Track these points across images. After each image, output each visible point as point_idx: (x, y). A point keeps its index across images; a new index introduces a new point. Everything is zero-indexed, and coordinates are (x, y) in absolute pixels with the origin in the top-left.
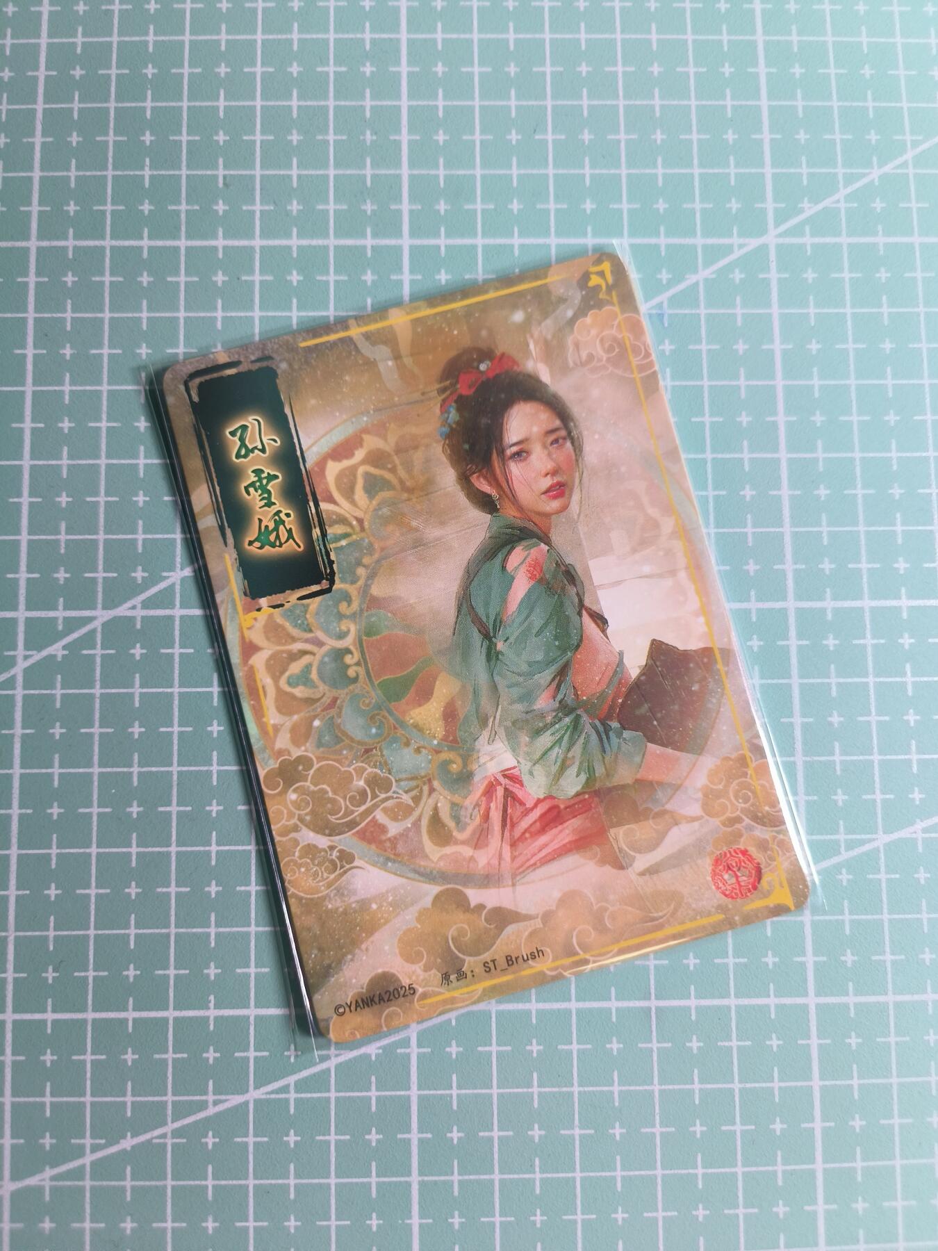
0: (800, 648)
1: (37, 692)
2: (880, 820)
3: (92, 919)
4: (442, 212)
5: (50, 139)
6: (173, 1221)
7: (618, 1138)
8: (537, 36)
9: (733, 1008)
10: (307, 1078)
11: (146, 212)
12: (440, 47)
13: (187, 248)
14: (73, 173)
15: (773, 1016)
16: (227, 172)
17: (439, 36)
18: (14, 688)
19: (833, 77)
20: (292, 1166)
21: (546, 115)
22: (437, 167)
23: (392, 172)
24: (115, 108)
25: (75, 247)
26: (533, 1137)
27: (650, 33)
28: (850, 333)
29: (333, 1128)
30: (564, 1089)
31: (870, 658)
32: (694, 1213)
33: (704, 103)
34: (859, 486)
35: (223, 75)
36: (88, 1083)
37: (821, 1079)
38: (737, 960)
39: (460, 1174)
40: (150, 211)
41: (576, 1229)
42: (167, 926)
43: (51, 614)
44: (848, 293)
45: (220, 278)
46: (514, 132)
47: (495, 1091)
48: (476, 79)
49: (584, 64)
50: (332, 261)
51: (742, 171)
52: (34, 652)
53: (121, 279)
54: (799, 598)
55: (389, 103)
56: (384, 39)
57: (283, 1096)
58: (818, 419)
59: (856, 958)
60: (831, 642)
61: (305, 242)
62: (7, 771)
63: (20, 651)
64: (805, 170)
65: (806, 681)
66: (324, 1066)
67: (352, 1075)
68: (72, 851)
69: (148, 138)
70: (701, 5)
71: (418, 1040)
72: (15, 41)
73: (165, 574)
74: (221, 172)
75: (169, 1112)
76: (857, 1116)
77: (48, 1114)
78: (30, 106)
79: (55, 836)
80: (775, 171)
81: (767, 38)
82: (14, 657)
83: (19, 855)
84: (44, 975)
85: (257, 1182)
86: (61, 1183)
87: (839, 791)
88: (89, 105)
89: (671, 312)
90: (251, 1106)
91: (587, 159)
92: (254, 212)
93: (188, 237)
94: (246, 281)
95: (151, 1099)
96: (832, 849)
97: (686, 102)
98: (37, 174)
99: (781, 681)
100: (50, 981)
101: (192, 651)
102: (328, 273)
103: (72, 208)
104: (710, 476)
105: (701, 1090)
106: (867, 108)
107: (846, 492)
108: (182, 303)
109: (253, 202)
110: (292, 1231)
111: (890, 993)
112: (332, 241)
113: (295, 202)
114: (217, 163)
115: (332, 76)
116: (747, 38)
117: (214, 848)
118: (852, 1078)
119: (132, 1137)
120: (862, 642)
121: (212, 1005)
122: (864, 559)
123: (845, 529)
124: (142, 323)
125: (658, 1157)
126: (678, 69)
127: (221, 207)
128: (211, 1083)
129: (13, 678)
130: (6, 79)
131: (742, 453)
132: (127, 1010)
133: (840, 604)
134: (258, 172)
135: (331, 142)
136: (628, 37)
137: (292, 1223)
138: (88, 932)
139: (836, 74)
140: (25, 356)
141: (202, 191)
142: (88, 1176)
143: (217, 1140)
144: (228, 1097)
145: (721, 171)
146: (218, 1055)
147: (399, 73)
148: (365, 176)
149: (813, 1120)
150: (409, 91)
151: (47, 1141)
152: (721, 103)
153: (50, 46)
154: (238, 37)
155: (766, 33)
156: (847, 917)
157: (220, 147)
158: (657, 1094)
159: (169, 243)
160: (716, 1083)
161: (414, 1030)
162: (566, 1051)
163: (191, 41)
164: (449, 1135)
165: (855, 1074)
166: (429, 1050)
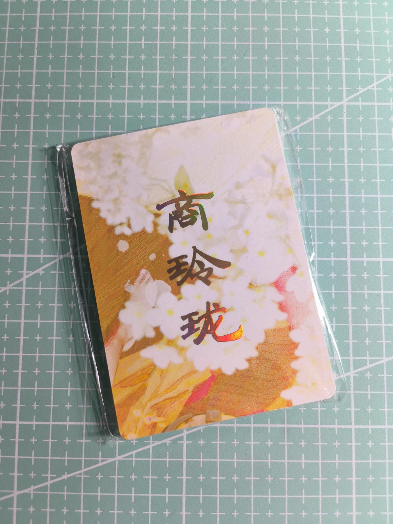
0: (352, 277)
1: (31, 288)
2: (384, 351)
3: (53, 383)
4: (204, 89)
5: (41, 56)
6: (83, 510)
7: (270, 481)
8: (246, 14)
9: (320, 429)
10: (140, 452)
11: (80, 88)
12: (205, 19)
13: (97, 103)
14: (50, 71)
15: (336, 433)
16: (114, 72)
17: (205, 14)
18: (22, 287)
19: (372, 34)
20: (133, 488)
21: (249, 48)
22: (203, 71)
23: (184, 72)
24: (68, 43)
25: (50, 102)
26: (234, 480)
27: (295, 14)
28: (377, 143)
29: (150, 473)
30: (248, 460)
31: (382, 283)
32: (301, 514)
33: (317, 44)
34: (379, 209)
35: (113, 30)
36: (50, 451)
37: (356, 460)
38: (322, 409)
39: (203, 494)
40: (82, 87)
41: (251, 518)
42: (84, 387)
43: (38, 256)
44: (377, 126)
45: (110, 116)
46: (235, 55)
47: (218, 460)
48: (220, 32)
49: (266, 27)
50: (157, 110)
51: (333, 73)
52: (31, 272)
53: (69, 116)
54: (352, 256)
55: (183, 43)
56: (181, 15)
57: (130, 459)
58: (362, 180)
59: (372, 409)
60: (365, 275)
61: (146, 102)
62: (18, 321)
63: (25, 271)
64: (360, 74)
65: (354, 292)
66: (147, 447)
67: (159, 451)
68: (45, 355)
69: (81, 56)
70: (316, 2)
71: (187, 438)
72: (26, 14)
75: (83, 464)
77: (33, 463)
78: (32, 42)
79: (38, 348)
80: (347, 74)
81: (345, 17)
82: (23, 273)
83: (23, 356)
84: (32, 406)
85: (119, 494)
86: (38, 492)
87: (367, 339)
88: (57, 42)
89: (300, 133)
90: (117, 463)
91: (266, 68)
92: (125, 88)
93: (97, 99)
94: (121, 118)
95: (75, 458)
96: (364, 363)
97: (309, 44)
98: (35, 71)
99: (343, 292)
100: (35, 408)
102: (156, 115)
103: (49, 86)
104: (315, 204)
105: (305, 462)
106: (387, 48)
107: (373, 212)
108: (94, 126)
109: (125, 84)
110: (133, 515)
111: (386, 424)
112: (158, 101)
113: (142, 84)
114: (110, 67)
115: (159, 30)
116: (336, 16)
118: (369, 460)
119: (67, 474)
120: (379, 275)
122: (380, 241)
123: (373, 227)
124: (77, 135)
125: (286, 490)
126: (306, 30)
127: (111, 86)
128: (100, 453)
129: (22, 282)
130: (22, 30)
131: (329, 194)
132: (66, 421)
133: (369, 259)
134: (127, 72)
135: (158, 59)
136: (285, 15)
137: (133, 512)
138: (51, 389)
139: (374, 33)
140: (29, 148)
141: (103, 79)
142: (49, 490)
143: (102, 476)
144: (107, 459)
145: (324, 73)
146: (103, 441)
147: (187, 30)
148: (172, 74)
149: (352, 477)
150: (191, 38)
151: (32, 475)
152: (324, 44)
153: (40, 16)
154: (120, 14)
155: (344, 14)
156: (369, 392)
157: (111, 61)
158: (286, 464)
159: (89, 101)
160: (312, 460)
161: (185, 433)
162: (249, 444)
163: (100, 15)
164: (199, 478)
165: (370, 458)
166: (191, 442)
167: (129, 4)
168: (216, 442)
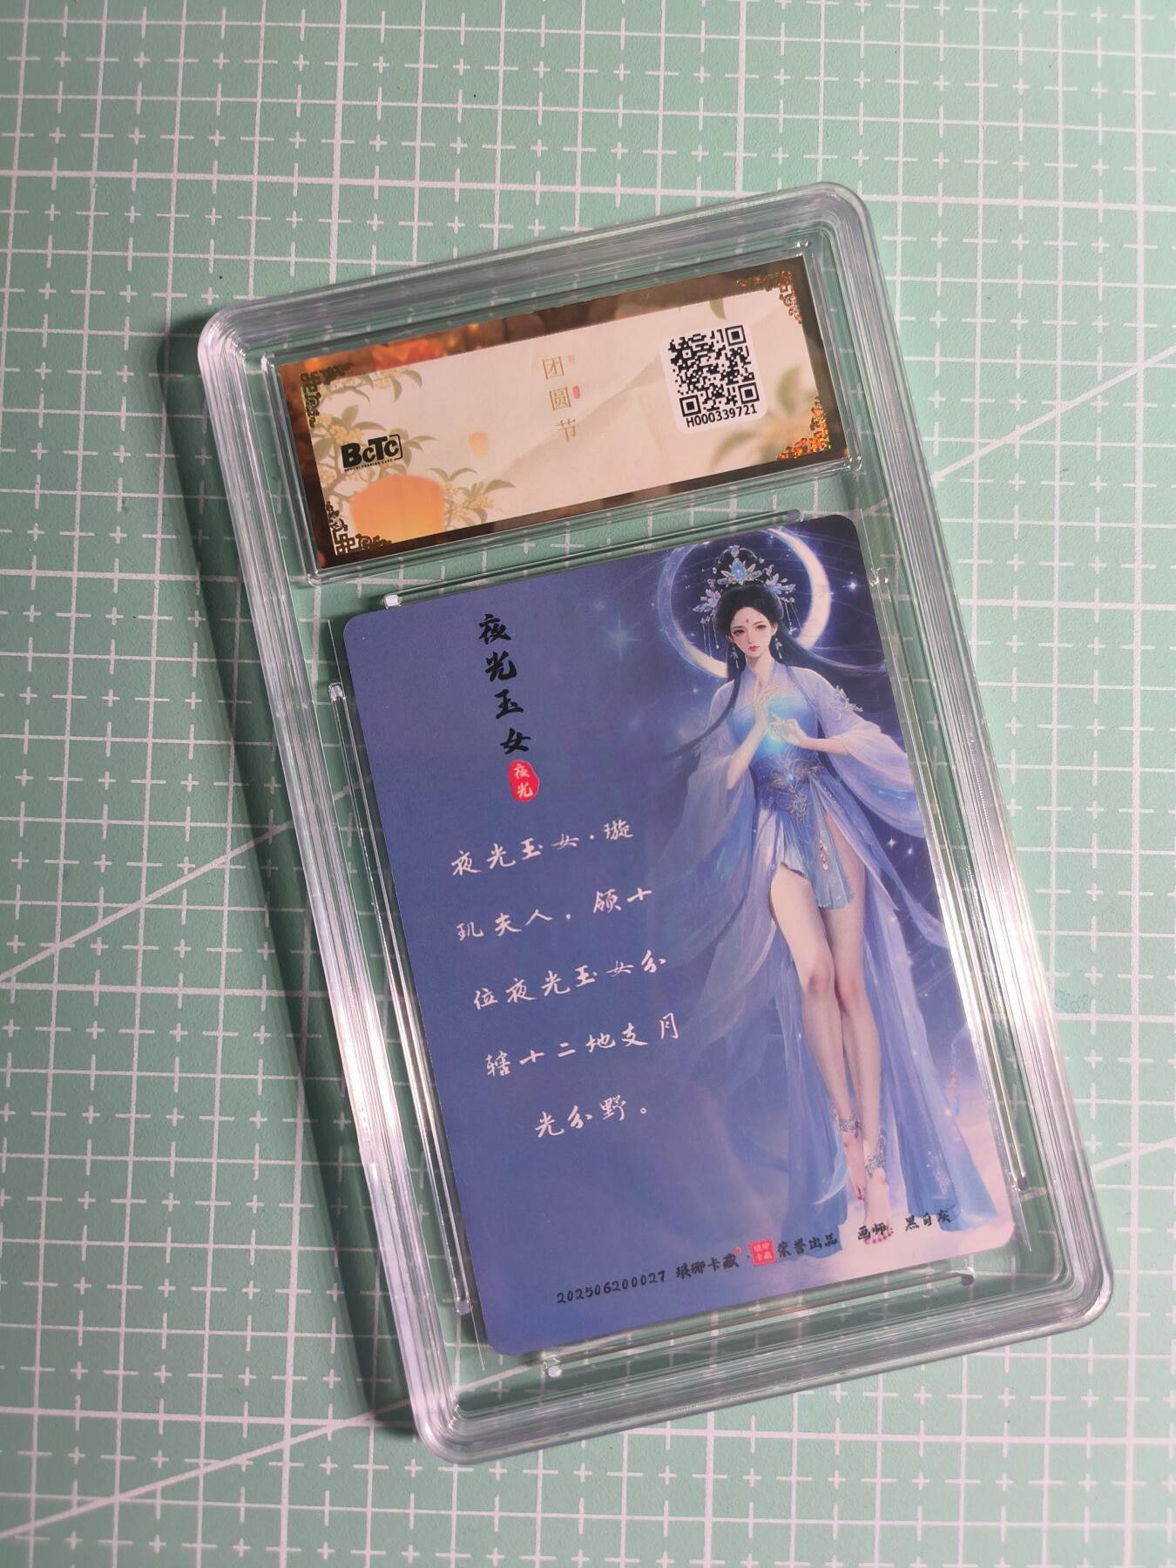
9: (626, 1437)
10: (174, 1485)
11: (36, 538)
13: (79, 579)
15: (668, 1448)
16: (126, 495)
26: (407, 1558)
29: (199, 1536)
30: (443, 1512)
35: (124, 379)
37: (714, 1516)
40: (40, 536)
42: (34, 1321)
45: (114, 616)
47: (369, 1510)
50: (238, 601)
57: (149, 1501)
61: (209, 578)
66: (193, 1474)
67: (221, 1484)
69: (39, 451)
71: (291, 1453)
73: (43, 945)
74: (120, 494)
75: (33, 1509)
76: (750, 1556)
90: (116, 1510)
92: (154, 540)
93: (79, 570)
94: (143, 620)
95: (12, 1495)
101: (69, 1029)
102: (233, 614)
105: (586, 1520)
108: (72, 642)
109: (153, 530)
111: (795, 1429)
114: (117, 483)
117: (85, 1243)
118: (748, 1516)
121: (78, 1405)
124: (27, 663)
127: (118, 535)
128: (75, 1484)
141: (97, 514)
143: (80, 1541)
144: (92, 1499)
146: (83, 1456)
149: (702, 1557)
157: (120, 465)
158: (539, 1522)
159: (59, 574)
160: (604, 1513)
161: (288, 1442)
162: (446, 1473)
163: (90, 336)
164: (319, 1550)
165: (751, 1512)
166: (303, 1465)
167: (169, 305)
168: (364, 1467)
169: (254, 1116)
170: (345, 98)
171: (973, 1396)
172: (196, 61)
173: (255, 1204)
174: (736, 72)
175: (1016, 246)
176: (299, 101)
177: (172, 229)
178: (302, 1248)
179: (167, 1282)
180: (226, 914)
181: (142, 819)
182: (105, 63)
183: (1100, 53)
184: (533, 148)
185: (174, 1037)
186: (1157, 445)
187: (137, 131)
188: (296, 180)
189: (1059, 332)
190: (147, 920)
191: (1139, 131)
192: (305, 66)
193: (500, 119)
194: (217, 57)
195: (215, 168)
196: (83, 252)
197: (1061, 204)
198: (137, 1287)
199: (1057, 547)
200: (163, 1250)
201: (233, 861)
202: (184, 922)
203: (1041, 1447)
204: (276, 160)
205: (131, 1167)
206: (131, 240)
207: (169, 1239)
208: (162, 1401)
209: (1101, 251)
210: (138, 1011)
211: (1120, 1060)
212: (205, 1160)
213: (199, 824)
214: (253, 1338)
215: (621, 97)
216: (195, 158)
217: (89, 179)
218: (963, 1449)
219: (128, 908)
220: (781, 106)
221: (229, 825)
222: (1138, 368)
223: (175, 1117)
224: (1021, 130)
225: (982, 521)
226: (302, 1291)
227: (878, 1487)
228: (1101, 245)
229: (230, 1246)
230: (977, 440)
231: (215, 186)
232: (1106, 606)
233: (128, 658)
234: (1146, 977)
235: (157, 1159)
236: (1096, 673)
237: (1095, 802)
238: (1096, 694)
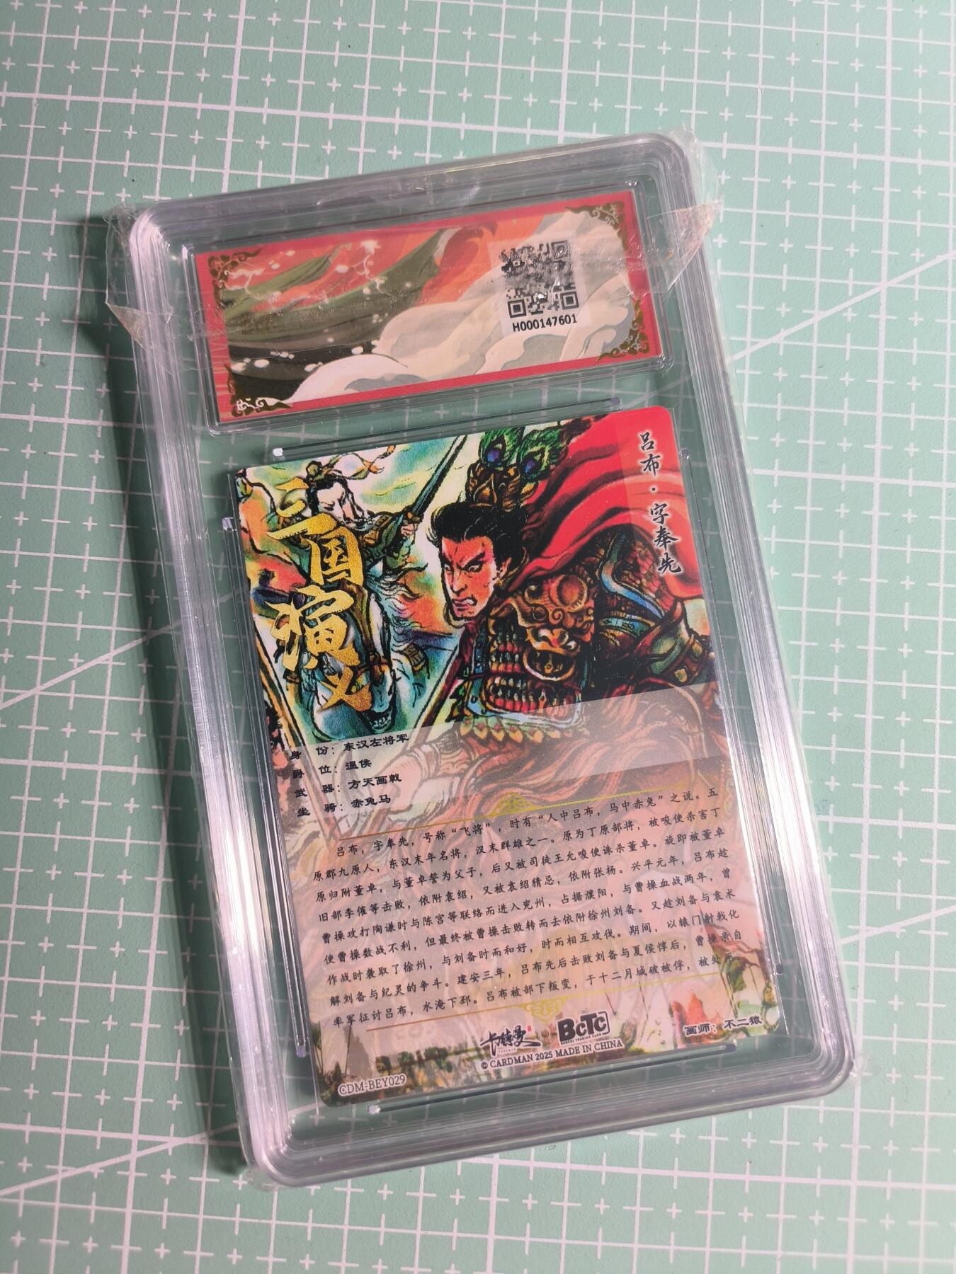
7: (307, 1268)
10: (36, 1187)
15: (459, 1173)
16: (44, 352)
26: (231, 1260)
29: (55, 1234)
30: (264, 1221)
35: (50, 260)
37: (496, 1233)
45: (28, 451)
47: (201, 1217)
50: (133, 443)
57: (14, 1201)
61: (109, 425)
64: (580, 389)
66: (52, 1178)
67: (76, 1189)
71: (137, 1165)
74: (39, 352)
92: (66, 391)
94: (52, 456)
102: (128, 454)
105: (386, 1233)
109: (66, 382)
113: (104, 386)
114: (37, 343)
118: (525, 1235)
127: (35, 385)
134: (73, 355)
141: (18, 367)
154: (67, 224)
157: (40, 328)
158: (346, 1233)
160: (401, 1228)
161: (134, 1155)
163: (23, 223)
164: (157, 1250)
165: (528, 1232)
166: (146, 1175)
167: (89, 201)
168: (198, 1179)
169: (121, 874)
170: (243, 43)
171: (721, 1139)
172: (124, 10)
173: (117, 949)
174: (562, 37)
175: (785, 184)
176: (206, 45)
177: (96, 140)
178: (156, 989)
179: (39, 1013)
180: (107, 702)
181: (41, 620)
182: (51, 8)
183: (858, 35)
184: (394, 89)
185: (57, 804)
186: (895, 350)
187: (73, 63)
188: (200, 106)
189: (819, 256)
190: (40, 705)
191: (889, 98)
192: (212, 18)
193: (369, 65)
194: (142, 8)
195: (135, 95)
196: (23, 157)
197: (823, 153)
198: (13, 1016)
199: (812, 429)
200: (38, 984)
201: (116, 658)
202: (71, 708)
203: (778, 1185)
204: (184, 89)
205: (13, 914)
206: (62, 148)
207: (43, 976)
208: (29, 1114)
209: (854, 191)
210: (28, 781)
211: (852, 855)
212: (77, 910)
213: (88, 626)
214: (109, 1063)
215: (468, 53)
216: (118, 85)
217: (31, 99)
218: (711, 1184)
219: (26, 694)
220: (598, 66)
221: (114, 628)
222: (882, 286)
223: (53, 872)
224: (792, 94)
225: (751, 405)
226: (153, 1026)
227: (637, 1215)
228: (854, 187)
229: (94, 985)
230: (749, 339)
231: (133, 109)
232: (852, 478)
233: (37, 486)
234: (876, 787)
235: (36, 907)
236: (842, 533)
237: (837, 640)
238: (841, 550)
